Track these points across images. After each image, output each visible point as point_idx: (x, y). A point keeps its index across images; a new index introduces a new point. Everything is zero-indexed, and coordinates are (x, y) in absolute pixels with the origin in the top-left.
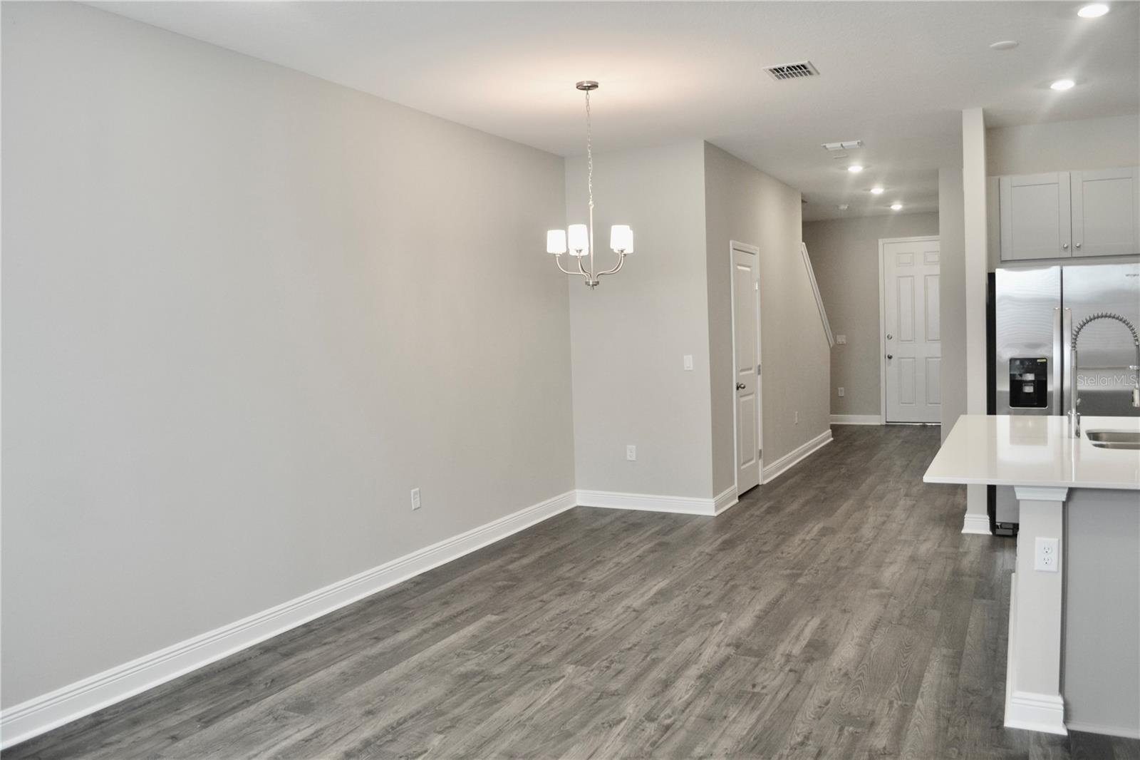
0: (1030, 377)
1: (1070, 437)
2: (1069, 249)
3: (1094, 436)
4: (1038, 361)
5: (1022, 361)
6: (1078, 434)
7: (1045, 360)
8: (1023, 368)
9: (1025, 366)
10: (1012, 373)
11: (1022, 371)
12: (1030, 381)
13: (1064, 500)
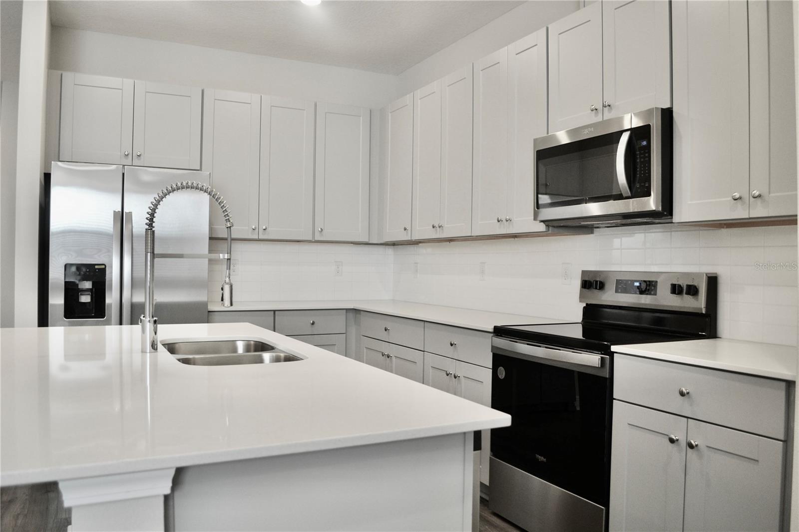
0: (88, 285)
1: (143, 351)
2: (130, 156)
3: (171, 348)
4: (96, 267)
5: (79, 267)
6: (154, 346)
7: (103, 267)
8: (80, 275)
9: (82, 273)
10: (67, 280)
11: (79, 277)
12: (87, 290)
13: (168, 491)
